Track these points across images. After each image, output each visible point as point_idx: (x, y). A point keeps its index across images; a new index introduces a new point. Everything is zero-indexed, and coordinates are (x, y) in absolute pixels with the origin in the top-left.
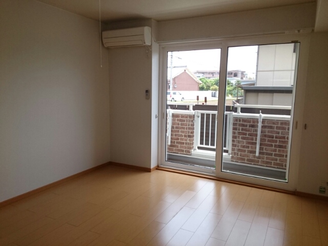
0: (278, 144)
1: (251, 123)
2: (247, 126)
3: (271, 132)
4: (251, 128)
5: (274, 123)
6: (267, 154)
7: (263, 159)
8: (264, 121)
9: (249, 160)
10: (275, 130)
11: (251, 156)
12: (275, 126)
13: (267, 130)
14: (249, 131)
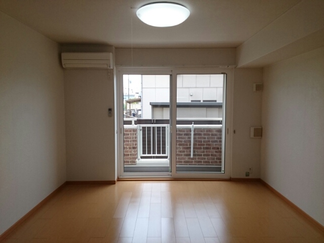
0: (205, 146)
1: (185, 133)
2: (182, 135)
3: (200, 138)
4: (185, 136)
5: (201, 131)
6: (198, 155)
7: (196, 159)
8: (195, 130)
9: (185, 162)
10: (203, 136)
11: (187, 159)
12: (203, 133)
13: (197, 136)
14: (184, 138)
